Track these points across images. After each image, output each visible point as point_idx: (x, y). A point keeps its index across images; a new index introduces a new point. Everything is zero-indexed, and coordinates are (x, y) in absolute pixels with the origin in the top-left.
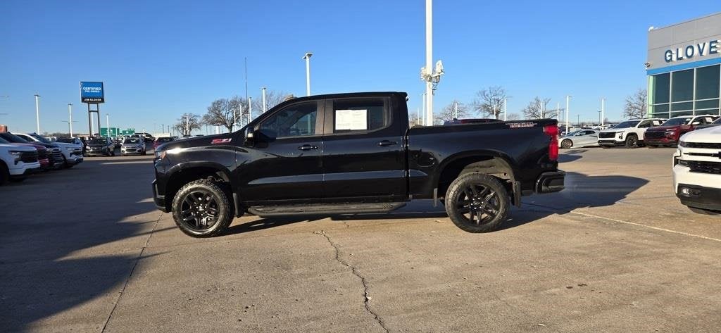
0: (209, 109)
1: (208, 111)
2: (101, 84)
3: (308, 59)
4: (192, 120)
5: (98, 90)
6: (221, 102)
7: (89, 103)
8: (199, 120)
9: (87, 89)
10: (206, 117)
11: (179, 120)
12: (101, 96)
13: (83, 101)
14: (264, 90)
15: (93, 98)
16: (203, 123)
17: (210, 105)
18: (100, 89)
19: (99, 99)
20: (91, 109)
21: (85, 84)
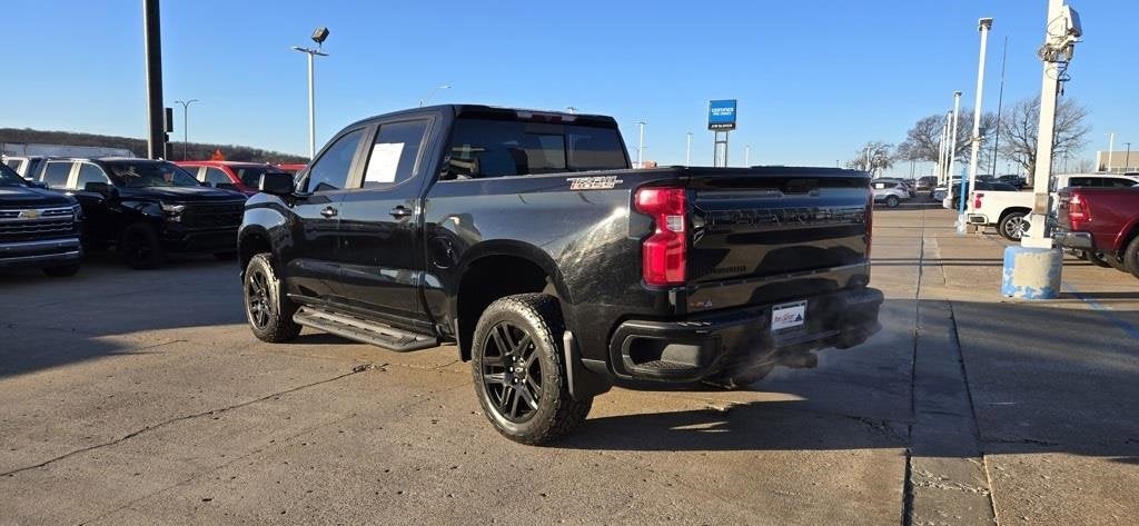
0: (910, 133)
1: (907, 136)
2: (733, 104)
3: (985, 31)
4: (881, 153)
5: (728, 111)
6: (934, 121)
7: (718, 130)
8: (891, 152)
9: (716, 112)
10: (904, 147)
11: (858, 153)
12: (731, 120)
13: (710, 128)
14: (957, 97)
15: (722, 123)
16: (898, 158)
17: (913, 127)
18: (732, 109)
19: (729, 123)
20: (719, 139)
21: (715, 104)
